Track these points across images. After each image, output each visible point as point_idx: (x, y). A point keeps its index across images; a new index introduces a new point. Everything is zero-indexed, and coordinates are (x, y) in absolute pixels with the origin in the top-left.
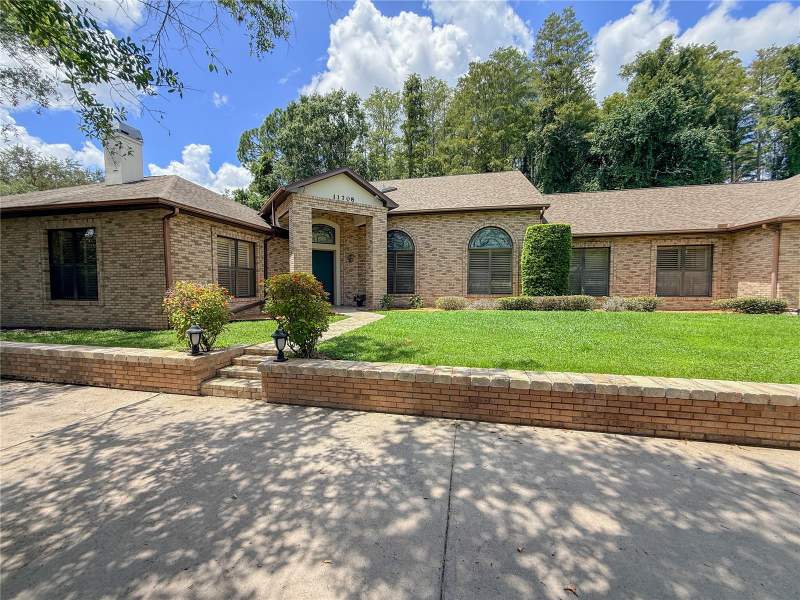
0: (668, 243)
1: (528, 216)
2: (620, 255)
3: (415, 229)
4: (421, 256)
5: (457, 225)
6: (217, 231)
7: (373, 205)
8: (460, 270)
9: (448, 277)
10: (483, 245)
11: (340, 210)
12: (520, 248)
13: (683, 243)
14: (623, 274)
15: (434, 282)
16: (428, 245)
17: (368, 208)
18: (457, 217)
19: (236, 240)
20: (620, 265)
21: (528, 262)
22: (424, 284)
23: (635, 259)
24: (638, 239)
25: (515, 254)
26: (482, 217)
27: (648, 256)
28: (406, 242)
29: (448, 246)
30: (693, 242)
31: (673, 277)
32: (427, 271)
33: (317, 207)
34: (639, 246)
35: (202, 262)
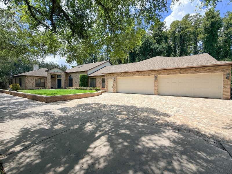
2: (97, 80)
6: (35, 78)
7: (61, 72)
8: (78, 82)
15: (75, 85)
16: (74, 78)
19: (40, 79)
20: (97, 82)
27: (100, 80)
34: (99, 78)
35: (32, 82)
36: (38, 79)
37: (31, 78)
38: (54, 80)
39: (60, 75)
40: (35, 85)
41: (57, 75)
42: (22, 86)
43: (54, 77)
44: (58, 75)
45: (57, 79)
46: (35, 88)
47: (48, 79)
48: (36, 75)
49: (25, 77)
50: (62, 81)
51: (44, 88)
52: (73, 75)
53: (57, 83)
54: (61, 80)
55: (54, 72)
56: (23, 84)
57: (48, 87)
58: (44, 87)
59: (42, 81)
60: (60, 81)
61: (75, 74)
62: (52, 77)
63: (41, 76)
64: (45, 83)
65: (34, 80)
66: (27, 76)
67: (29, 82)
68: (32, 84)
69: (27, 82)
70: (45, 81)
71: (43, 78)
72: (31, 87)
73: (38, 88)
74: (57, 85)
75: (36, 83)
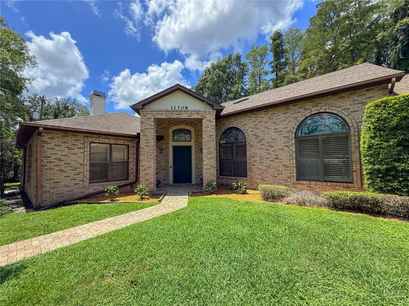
1: (369, 94)
3: (247, 125)
4: (251, 146)
5: (282, 117)
6: (90, 140)
7: (202, 110)
8: (287, 157)
9: (276, 164)
10: (312, 131)
11: (175, 116)
12: (359, 131)
15: (264, 168)
16: (257, 137)
17: (198, 112)
18: (282, 109)
19: (111, 144)
21: (370, 147)
22: (254, 169)
25: (353, 139)
26: (308, 105)
28: (240, 137)
29: (275, 136)
32: (257, 159)
33: (158, 116)
35: (75, 160)
37: (70, 140)
39: (184, 130)
40: (87, 174)
41: (171, 130)
43: (160, 138)
45: (172, 144)
46: (86, 192)
48: (93, 129)
49: (40, 134)
53: (171, 163)
55: (171, 111)
58: (124, 182)
59: (119, 155)
63: (113, 131)
64: (128, 163)
65: (82, 151)
66: (46, 128)
67: (59, 160)
68: (76, 172)
69: (45, 161)
70: (130, 156)
71: (122, 142)
72: (66, 186)
73: (101, 189)
74: (171, 171)
75: (91, 165)
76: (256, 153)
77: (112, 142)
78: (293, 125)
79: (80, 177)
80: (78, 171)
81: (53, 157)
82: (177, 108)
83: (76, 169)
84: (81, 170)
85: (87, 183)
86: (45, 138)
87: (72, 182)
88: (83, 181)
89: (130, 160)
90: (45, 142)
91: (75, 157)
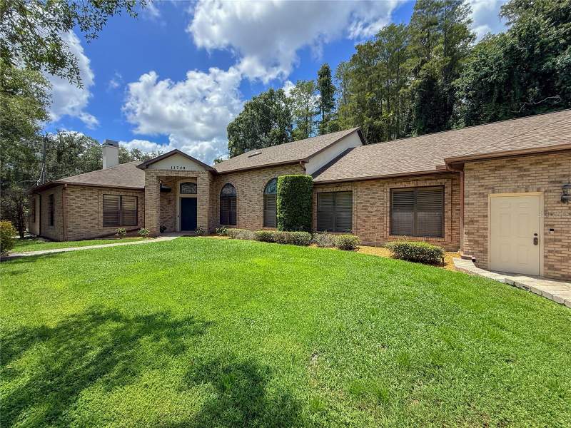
0: (399, 185)
1: (296, 169)
2: (360, 198)
4: (240, 200)
5: (257, 178)
6: (103, 192)
7: (197, 170)
8: (259, 210)
10: (272, 192)
11: (174, 175)
13: (412, 185)
14: (362, 214)
15: (246, 218)
16: (243, 192)
17: (193, 172)
18: (257, 173)
19: (121, 196)
20: (360, 206)
22: (241, 219)
23: (372, 201)
24: (374, 182)
26: (270, 171)
27: (382, 198)
29: (253, 193)
30: (421, 184)
31: (404, 216)
32: (243, 210)
33: (160, 175)
34: (375, 189)
35: (91, 208)
36: (112, 196)
37: (87, 193)
38: (169, 202)
39: (191, 184)
40: (101, 220)
41: (179, 183)
42: (55, 223)
43: (168, 191)
44: (182, 182)
45: (179, 196)
46: (101, 233)
47: (147, 197)
48: (106, 184)
49: (64, 188)
50: (198, 204)
51: (133, 233)
52: (237, 181)
53: (178, 213)
54: (195, 199)
55: (171, 171)
56: (57, 218)
57: (147, 230)
58: (133, 228)
59: (129, 205)
60: (189, 206)
61: (247, 177)
62: (162, 190)
63: (123, 185)
64: (137, 211)
65: (97, 201)
66: (69, 185)
67: (79, 207)
68: (92, 217)
69: (69, 208)
70: (139, 206)
71: (131, 194)
72: (85, 228)
73: (113, 232)
74: (178, 220)
75: (105, 213)
76: (242, 205)
77: (122, 194)
78: (262, 185)
79: (96, 221)
80: (94, 216)
81: (74, 205)
82: (176, 169)
83: (91, 215)
84: (96, 216)
85: (101, 227)
86: (68, 191)
87: (90, 225)
88: (98, 224)
89: (139, 209)
90: (69, 195)
91: (91, 206)
